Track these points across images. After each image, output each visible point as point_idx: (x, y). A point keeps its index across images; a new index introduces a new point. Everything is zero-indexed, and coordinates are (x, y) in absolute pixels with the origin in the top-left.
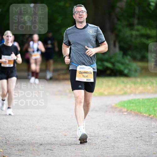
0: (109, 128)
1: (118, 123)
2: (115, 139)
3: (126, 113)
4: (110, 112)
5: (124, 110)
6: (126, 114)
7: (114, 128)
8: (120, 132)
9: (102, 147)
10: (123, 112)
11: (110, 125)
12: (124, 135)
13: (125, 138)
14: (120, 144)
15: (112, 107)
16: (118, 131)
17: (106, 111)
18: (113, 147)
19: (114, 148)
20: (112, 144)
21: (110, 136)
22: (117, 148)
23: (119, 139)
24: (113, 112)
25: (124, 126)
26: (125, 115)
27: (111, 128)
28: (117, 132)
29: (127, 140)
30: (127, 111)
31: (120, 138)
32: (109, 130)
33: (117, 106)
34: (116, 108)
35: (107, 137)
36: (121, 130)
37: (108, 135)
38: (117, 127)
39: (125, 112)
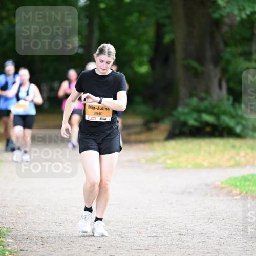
0: (211, 220)
1: (226, 212)
2: (220, 239)
3: (237, 197)
4: (211, 196)
5: (235, 192)
6: (239, 199)
7: (218, 221)
8: (228, 227)
9: (198, 252)
10: (233, 196)
11: (212, 217)
12: (235, 233)
13: (237, 237)
14: (228, 247)
15: (216, 188)
16: (226, 225)
17: (207, 194)
18: (217, 252)
19: (218, 255)
20: (216, 247)
21: (213, 234)
22: (223, 253)
23: (228, 239)
24: (218, 195)
25: (235, 219)
26: (236, 199)
27: (214, 222)
28: (225, 227)
29: (240, 240)
30: (240, 194)
31: (228, 237)
32: (212, 224)
33: (223, 185)
34: (223, 188)
35: (208, 236)
36: (231, 224)
37: (209, 233)
38: (223, 219)
39: (237, 195)
